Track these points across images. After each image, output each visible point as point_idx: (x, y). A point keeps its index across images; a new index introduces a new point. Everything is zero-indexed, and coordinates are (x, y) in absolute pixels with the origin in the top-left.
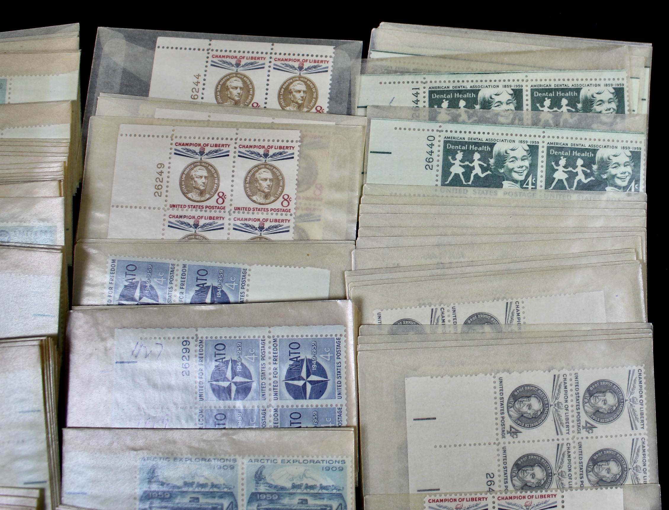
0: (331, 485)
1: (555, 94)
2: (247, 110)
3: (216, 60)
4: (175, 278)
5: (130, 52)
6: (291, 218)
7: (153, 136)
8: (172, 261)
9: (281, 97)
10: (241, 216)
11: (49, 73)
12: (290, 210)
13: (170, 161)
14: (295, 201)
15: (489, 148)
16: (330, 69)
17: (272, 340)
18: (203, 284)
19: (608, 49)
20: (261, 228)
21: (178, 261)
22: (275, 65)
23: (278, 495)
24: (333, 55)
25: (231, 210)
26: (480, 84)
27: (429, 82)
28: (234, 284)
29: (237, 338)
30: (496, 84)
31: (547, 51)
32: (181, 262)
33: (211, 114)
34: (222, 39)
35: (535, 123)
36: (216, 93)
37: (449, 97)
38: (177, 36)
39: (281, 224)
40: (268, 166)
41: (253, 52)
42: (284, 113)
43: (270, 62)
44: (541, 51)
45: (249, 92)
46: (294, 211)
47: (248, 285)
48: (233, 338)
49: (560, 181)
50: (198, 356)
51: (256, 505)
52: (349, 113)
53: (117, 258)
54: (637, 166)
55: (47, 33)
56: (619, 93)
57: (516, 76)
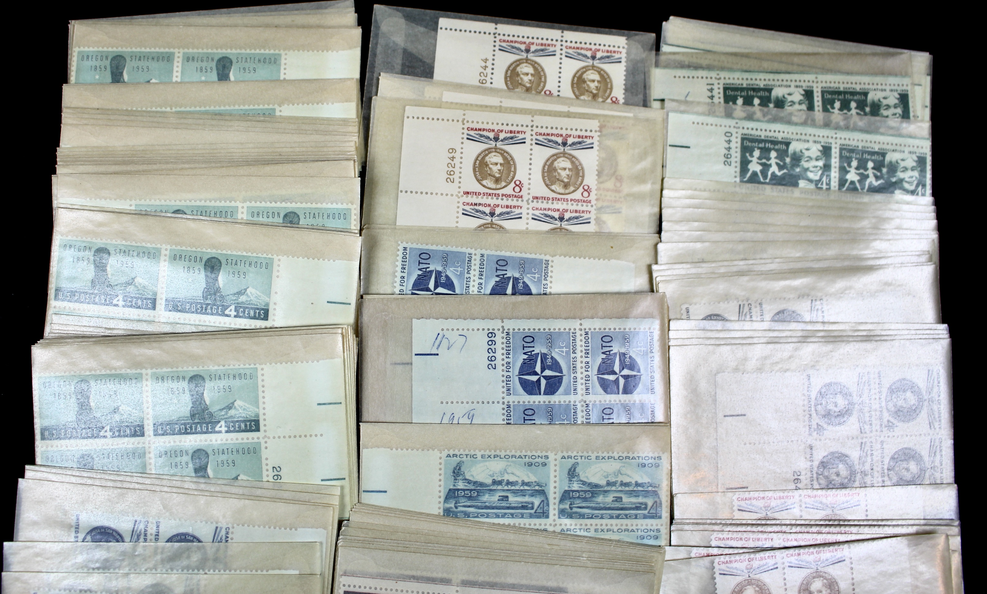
0: (646, 482)
1: (845, 97)
2: (540, 97)
3: (504, 44)
4: (473, 268)
5: (410, 32)
6: (593, 210)
7: (443, 120)
8: (469, 250)
9: (575, 86)
10: (540, 205)
11: (327, 48)
12: (590, 202)
13: (462, 146)
14: (596, 192)
15: (784, 147)
16: (624, 60)
17: (583, 333)
18: (503, 275)
19: (893, 55)
20: (561, 219)
21: (476, 250)
22: (566, 52)
23: (592, 493)
24: (626, 46)
25: (529, 199)
26: (773, 83)
27: (722, 78)
28: (536, 276)
29: (547, 330)
30: (788, 83)
31: (835, 54)
32: (479, 252)
33: (502, 100)
34: (508, 23)
35: (827, 125)
36: (506, 78)
37: (743, 94)
38: (460, 18)
39: (582, 215)
40: (567, 155)
41: (542, 39)
42: (578, 101)
43: (561, 50)
44: (829, 54)
45: (541, 78)
46: (595, 202)
47: (551, 277)
48: (542, 330)
49: (852, 183)
50: (505, 348)
51: (569, 503)
52: (645, 104)
53: (409, 246)
54: (923, 171)
55: (318, 8)
56: (904, 99)
57: (806, 77)
